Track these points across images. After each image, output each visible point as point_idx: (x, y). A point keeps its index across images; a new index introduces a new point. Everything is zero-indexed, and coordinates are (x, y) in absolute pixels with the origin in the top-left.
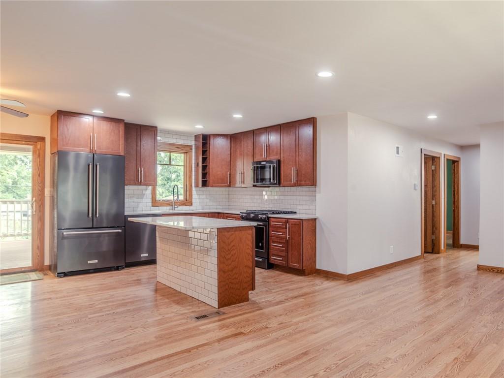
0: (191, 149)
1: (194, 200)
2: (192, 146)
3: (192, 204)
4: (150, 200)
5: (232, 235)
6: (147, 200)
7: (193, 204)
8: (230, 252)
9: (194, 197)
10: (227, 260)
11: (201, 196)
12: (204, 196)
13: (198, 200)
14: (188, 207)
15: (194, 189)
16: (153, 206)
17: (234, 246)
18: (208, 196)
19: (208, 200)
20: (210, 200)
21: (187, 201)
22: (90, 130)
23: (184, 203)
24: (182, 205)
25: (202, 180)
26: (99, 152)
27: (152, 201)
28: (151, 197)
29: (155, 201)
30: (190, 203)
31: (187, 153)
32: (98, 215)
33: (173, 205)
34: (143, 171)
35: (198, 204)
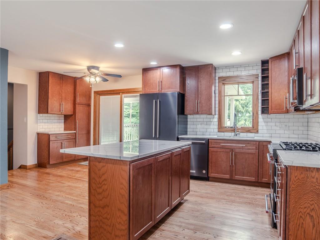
0: (258, 78)
1: (260, 128)
2: (257, 75)
3: (258, 131)
4: (216, 127)
5: (103, 166)
6: (214, 126)
7: (260, 131)
8: (102, 186)
9: (260, 124)
10: (99, 194)
11: (269, 124)
12: (273, 124)
13: (265, 128)
14: (253, 134)
15: (260, 116)
16: (218, 132)
17: (105, 180)
18: (278, 124)
19: (278, 128)
20: (280, 128)
21: (253, 128)
22: (158, 77)
23: (250, 130)
24: (246, 131)
25: (262, 107)
26: (163, 91)
27: (218, 127)
28: (217, 124)
29: (221, 128)
30: (256, 130)
31: (253, 82)
32: (158, 136)
33: (235, 131)
34: (200, 103)
35: (266, 131)
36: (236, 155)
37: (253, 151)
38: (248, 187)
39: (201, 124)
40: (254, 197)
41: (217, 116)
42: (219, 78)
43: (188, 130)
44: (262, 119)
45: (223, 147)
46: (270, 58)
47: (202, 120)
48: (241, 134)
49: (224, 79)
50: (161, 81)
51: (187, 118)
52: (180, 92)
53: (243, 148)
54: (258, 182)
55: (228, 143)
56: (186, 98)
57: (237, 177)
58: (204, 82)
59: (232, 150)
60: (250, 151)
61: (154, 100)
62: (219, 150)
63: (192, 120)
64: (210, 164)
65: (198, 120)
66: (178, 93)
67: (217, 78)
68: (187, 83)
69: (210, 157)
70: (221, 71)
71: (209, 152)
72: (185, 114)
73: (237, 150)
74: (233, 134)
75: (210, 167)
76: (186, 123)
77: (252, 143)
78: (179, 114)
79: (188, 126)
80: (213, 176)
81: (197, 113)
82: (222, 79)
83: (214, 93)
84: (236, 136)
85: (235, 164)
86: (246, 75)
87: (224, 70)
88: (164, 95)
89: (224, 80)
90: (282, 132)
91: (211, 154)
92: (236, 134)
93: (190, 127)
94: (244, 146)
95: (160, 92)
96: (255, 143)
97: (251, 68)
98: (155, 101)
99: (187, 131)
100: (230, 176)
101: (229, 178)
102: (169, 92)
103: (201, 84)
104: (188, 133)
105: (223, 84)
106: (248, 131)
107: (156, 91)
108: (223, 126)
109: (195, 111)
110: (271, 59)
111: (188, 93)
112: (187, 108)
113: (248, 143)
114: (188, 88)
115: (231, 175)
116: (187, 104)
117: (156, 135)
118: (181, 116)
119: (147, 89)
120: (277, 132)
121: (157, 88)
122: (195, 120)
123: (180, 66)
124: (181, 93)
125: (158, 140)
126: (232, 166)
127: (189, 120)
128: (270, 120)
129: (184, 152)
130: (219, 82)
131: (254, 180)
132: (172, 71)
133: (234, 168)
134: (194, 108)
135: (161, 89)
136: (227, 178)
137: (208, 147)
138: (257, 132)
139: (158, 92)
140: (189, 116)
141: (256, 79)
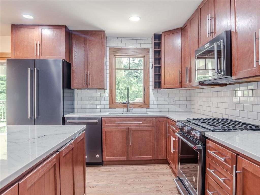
0: (149, 52)
1: (151, 103)
2: (149, 49)
4: (108, 103)
6: (106, 102)
7: (151, 106)
9: (151, 99)
11: (159, 99)
12: (162, 99)
13: (155, 103)
14: (145, 109)
15: (151, 91)
16: (110, 108)
18: (167, 99)
19: (167, 103)
20: (168, 102)
21: (144, 103)
22: (36, 38)
23: (142, 105)
24: (138, 107)
25: (155, 82)
26: (42, 58)
27: (109, 103)
28: (109, 100)
29: (113, 103)
30: (147, 105)
31: (144, 56)
32: (35, 117)
33: (127, 107)
34: (89, 74)
35: (156, 106)
36: (132, 134)
37: (149, 128)
38: (145, 166)
39: (90, 100)
40: (157, 179)
41: (108, 91)
42: (110, 49)
43: (76, 107)
44: (153, 94)
45: (118, 126)
46: (162, 33)
47: (91, 95)
48: (134, 109)
49: (116, 50)
50: (40, 45)
51: (73, 93)
52: (66, 60)
53: (139, 125)
54: (155, 160)
55: (123, 121)
56: (72, 68)
57: (135, 157)
58: (94, 51)
59: (128, 128)
60: (146, 128)
61: (29, 69)
62: (114, 129)
63: (79, 95)
64: (104, 146)
65: (87, 95)
66: (63, 61)
67: (108, 49)
68: (75, 50)
69: (104, 138)
70: (112, 41)
71: (103, 133)
72: (72, 87)
73: (134, 128)
74: (125, 110)
75: (104, 150)
76: (72, 99)
77: (148, 119)
78: (65, 88)
79: (76, 103)
80: (108, 160)
81: (87, 87)
82: (114, 51)
83: (106, 65)
84: (129, 112)
85: (132, 143)
86: (137, 48)
87: (116, 41)
88: (44, 63)
89: (115, 52)
90: (170, 106)
91: (105, 135)
92: (129, 110)
93: (77, 104)
94: (141, 124)
95: (39, 59)
96: (151, 119)
97: (142, 42)
98: (31, 70)
99: (74, 109)
100: (127, 158)
101: (125, 160)
102: (51, 59)
103: (91, 53)
104: (76, 110)
105: (114, 56)
106: (140, 106)
107: (32, 56)
108: (115, 102)
109: (84, 84)
110: (164, 33)
111: (76, 63)
112: (75, 81)
113: (145, 120)
114: (76, 57)
115: (128, 156)
116: (75, 76)
117: (33, 116)
118: (67, 91)
119: (18, 53)
120: (167, 106)
121: (34, 53)
122: (84, 95)
123: (66, 27)
124: (66, 62)
125: (36, 126)
126: (128, 146)
127: (76, 95)
128: (160, 95)
129: (78, 143)
130: (110, 54)
131: (151, 159)
132: (55, 32)
133: (130, 148)
134: (83, 81)
135: (40, 54)
136: (124, 160)
137: (102, 127)
138: (148, 107)
139: (35, 59)
140: (76, 91)
141: (148, 53)
